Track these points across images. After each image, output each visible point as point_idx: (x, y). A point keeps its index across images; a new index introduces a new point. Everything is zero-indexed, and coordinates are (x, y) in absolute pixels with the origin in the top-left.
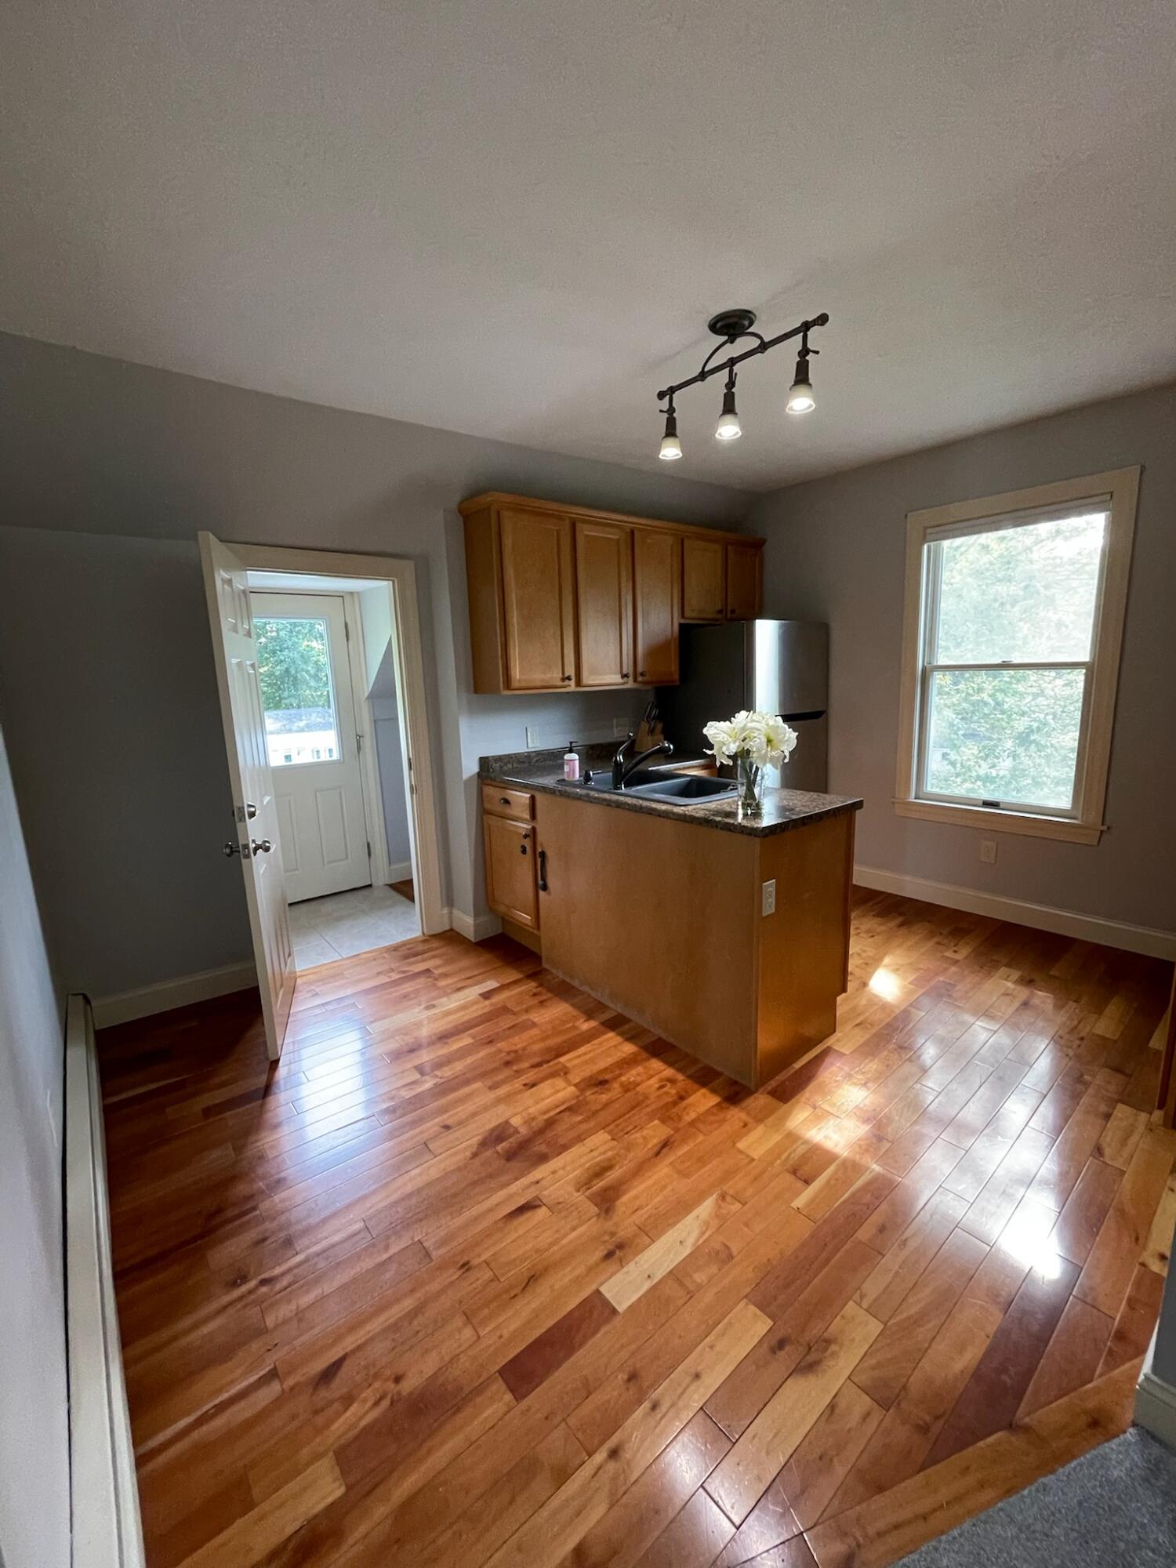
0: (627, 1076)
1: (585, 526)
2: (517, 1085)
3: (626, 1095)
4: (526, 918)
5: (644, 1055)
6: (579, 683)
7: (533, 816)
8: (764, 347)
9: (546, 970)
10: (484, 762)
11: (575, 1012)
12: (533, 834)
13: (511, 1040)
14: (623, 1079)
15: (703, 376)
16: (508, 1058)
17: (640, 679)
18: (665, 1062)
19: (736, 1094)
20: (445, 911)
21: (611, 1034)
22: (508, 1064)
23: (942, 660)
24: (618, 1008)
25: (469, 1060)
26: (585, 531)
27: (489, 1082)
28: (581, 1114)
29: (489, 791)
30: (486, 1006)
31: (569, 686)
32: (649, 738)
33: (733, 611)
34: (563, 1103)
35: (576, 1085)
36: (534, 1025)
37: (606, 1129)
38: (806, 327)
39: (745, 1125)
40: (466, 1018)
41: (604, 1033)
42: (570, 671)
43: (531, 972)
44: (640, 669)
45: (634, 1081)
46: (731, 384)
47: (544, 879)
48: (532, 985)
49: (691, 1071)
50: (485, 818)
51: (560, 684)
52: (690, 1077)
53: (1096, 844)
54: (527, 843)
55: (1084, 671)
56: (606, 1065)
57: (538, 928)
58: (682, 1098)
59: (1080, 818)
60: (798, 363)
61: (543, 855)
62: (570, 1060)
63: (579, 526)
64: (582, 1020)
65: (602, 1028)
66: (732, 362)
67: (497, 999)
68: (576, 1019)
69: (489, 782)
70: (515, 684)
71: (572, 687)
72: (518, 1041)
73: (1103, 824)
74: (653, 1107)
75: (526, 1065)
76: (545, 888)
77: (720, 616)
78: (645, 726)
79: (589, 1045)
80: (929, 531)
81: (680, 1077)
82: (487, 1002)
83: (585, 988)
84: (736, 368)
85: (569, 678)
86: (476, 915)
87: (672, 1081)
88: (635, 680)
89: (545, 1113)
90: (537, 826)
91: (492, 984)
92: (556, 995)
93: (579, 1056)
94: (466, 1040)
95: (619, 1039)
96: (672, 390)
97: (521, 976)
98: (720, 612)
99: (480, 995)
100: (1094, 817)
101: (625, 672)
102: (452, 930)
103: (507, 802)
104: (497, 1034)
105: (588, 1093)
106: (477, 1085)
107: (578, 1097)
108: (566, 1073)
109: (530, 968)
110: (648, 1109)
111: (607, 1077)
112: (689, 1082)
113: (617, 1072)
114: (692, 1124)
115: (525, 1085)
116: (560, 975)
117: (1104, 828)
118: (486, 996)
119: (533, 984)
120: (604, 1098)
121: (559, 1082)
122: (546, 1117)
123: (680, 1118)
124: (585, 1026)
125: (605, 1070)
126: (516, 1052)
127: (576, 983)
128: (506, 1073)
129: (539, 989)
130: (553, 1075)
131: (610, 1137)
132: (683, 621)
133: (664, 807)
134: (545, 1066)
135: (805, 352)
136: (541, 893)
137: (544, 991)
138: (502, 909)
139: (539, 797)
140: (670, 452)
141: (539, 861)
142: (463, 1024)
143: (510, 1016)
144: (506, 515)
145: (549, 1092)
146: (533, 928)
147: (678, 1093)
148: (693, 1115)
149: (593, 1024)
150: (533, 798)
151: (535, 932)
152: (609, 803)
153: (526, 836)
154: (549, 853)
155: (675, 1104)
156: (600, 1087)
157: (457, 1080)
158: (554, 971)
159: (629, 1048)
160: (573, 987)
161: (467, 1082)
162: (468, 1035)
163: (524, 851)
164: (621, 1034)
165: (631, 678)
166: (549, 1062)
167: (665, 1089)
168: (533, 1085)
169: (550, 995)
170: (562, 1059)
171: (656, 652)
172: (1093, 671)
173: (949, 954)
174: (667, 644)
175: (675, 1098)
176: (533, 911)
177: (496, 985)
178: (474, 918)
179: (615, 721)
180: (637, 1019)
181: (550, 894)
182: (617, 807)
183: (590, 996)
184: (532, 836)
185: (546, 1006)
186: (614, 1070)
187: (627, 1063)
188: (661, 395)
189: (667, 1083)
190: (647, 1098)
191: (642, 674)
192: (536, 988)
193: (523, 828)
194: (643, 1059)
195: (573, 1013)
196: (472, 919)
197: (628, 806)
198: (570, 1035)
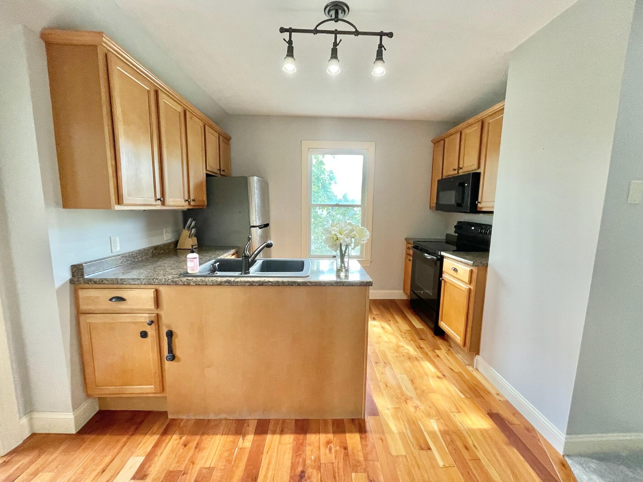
0: (308, 458)
1: (164, 95)
3: (322, 472)
4: (146, 389)
5: (301, 437)
6: (163, 204)
7: (158, 305)
8: (357, 33)
9: (173, 420)
10: (77, 269)
11: (230, 438)
14: (308, 462)
15: (315, 31)
17: (192, 203)
18: (315, 433)
19: (360, 426)
20: (25, 421)
21: (269, 438)
24: (254, 416)
26: (163, 99)
29: (88, 293)
33: (223, 171)
36: (211, 470)
38: (381, 34)
39: (382, 440)
41: (264, 439)
43: (162, 430)
44: (192, 197)
45: (315, 458)
46: (335, 44)
47: (171, 351)
48: (174, 439)
49: (331, 429)
50: (82, 318)
51: (154, 203)
52: (334, 432)
53: (369, 266)
54: (150, 329)
56: (289, 462)
57: (163, 390)
58: (346, 448)
59: (364, 258)
60: (378, 51)
61: (170, 334)
63: (160, 93)
64: (241, 440)
65: (259, 437)
66: (336, 32)
68: (235, 442)
69: (88, 286)
70: (124, 202)
71: (160, 206)
74: (341, 465)
76: (173, 357)
77: (219, 172)
78: (186, 233)
79: (264, 456)
80: (310, 150)
81: (331, 436)
83: (223, 416)
84: (340, 37)
85: (160, 200)
86: (75, 407)
87: (329, 442)
88: (188, 204)
90: (161, 313)
91: (135, 461)
92: (203, 434)
93: (268, 469)
95: (277, 437)
96: (291, 31)
97: (156, 437)
98: (219, 170)
99: (134, 478)
100: (369, 257)
101: (185, 199)
102: (33, 435)
103: (120, 299)
109: (158, 427)
110: (341, 471)
111: (300, 469)
112: (337, 435)
113: (301, 460)
114: (366, 459)
117: (372, 260)
118: (140, 475)
119: (175, 437)
123: (359, 462)
127: (212, 417)
129: (183, 438)
132: (207, 172)
135: (381, 47)
136: (168, 364)
137: (189, 437)
138: (107, 391)
139: (165, 289)
140: (290, 67)
141: (165, 339)
143: (182, 478)
144: (112, 59)
146: (155, 393)
147: (340, 446)
148: (361, 454)
149: (250, 438)
150: (157, 292)
151: (159, 395)
153: (151, 323)
154: (177, 331)
155: (347, 455)
156: (304, 481)
158: (185, 417)
159: (289, 439)
160: (209, 421)
163: (144, 335)
164: (274, 433)
167: (333, 451)
169: (197, 438)
171: (198, 187)
172: (363, 208)
174: (202, 183)
175: (343, 451)
176: (158, 379)
177: (141, 459)
178: (73, 411)
179: (164, 230)
180: (273, 416)
181: (179, 360)
182: (260, 285)
183: (227, 419)
184: (156, 322)
185: (204, 448)
186: (297, 461)
187: (298, 450)
188: (282, 30)
189: (330, 445)
190: (333, 463)
191: (194, 200)
192: (181, 438)
193: (146, 317)
194: (303, 440)
195: (229, 440)
196: (72, 413)
197: (270, 283)
198: (246, 458)
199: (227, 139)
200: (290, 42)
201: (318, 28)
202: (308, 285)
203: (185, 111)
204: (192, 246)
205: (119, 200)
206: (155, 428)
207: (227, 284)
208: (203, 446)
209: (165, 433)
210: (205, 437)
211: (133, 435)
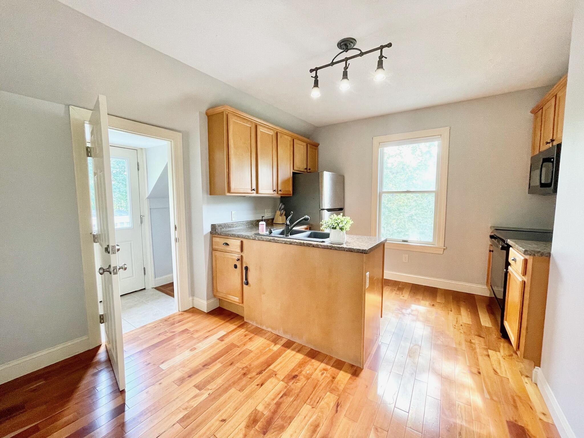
0: (305, 371)
1: (261, 127)
2: (253, 386)
3: (308, 381)
4: (236, 299)
5: (308, 359)
6: (257, 193)
7: (242, 250)
8: (362, 54)
9: (246, 322)
10: (213, 227)
11: (268, 342)
13: (241, 361)
14: (304, 373)
15: (332, 64)
16: (244, 372)
17: (279, 192)
18: (319, 361)
19: (356, 371)
20: (191, 298)
21: (289, 351)
22: (245, 374)
23: (385, 190)
24: (287, 337)
25: (224, 376)
26: (260, 129)
27: (239, 387)
28: (292, 396)
29: (216, 240)
30: (222, 346)
31: (254, 193)
32: (280, 217)
33: (310, 169)
34: (281, 392)
35: (282, 380)
36: (251, 351)
37: (307, 402)
38: (382, 48)
39: (367, 387)
40: (215, 353)
41: (285, 351)
42: (254, 187)
43: (239, 325)
44: (279, 189)
45: (309, 373)
46: (346, 68)
47: (246, 279)
48: (242, 331)
49: (332, 363)
50: (214, 252)
51: (250, 191)
52: (332, 366)
53: (442, 253)
54: (238, 264)
55: (434, 194)
56: (292, 367)
57: (243, 303)
58: (334, 378)
59: (437, 245)
60: (378, 61)
61: (247, 268)
62: (275, 367)
63: (259, 127)
64: (273, 345)
65: (284, 348)
66: (346, 59)
67: (227, 340)
68: (269, 345)
69: (216, 236)
70: (232, 191)
72: (245, 362)
73: (444, 247)
74: (323, 385)
75: (254, 374)
76: (247, 284)
77: (305, 170)
78: (278, 213)
79: (280, 358)
80: (380, 144)
81: (329, 367)
82: (223, 343)
83: (269, 329)
84: (348, 62)
85: (254, 190)
86: (208, 299)
87: (325, 370)
88: (277, 193)
89: (273, 399)
90: (243, 255)
91: (222, 333)
93: (279, 364)
94: (217, 366)
95: (294, 353)
96: (317, 69)
97: (235, 327)
98: (305, 169)
99: (218, 339)
100: (441, 245)
101: (274, 189)
102: (193, 307)
103: (227, 244)
104: (233, 359)
105: (290, 384)
106: (233, 390)
107: (286, 387)
108: (276, 375)
109: (238, 323)
110: (321, 387)
111: (296, 373)
112: (333, 369)
113: (300, 370)
114: (344, 391)
115: (258, 385)
116: (255, 324)
117: (445, 248)
118: (221, 339)
119: (243, 330)
120: (299, 385)
121: (273, 380)
122: (275, 402)
123: (338, 389)
124: (276, 348)
125: (293, 370)
126: (246, 367)
127: (264, 328)
128: (245, 380)
129: (246, 332)
130: (269, 377)
131: (311, 407)
132: (294, 171)
134: (264, 373)
135: (381, 57)
136: (245, 286)
137: (249, 333)
138: (221, 295)
139: (245, 241)
140: (316, 93)
141: (244, 271)
142: (214, 356)
143: (236, 348)
144: (230, 116)
145: (271, 387)
146: (239, 303)
147: (331, 375)
148: (342, 386)
149: (278, 346)
150: (242, 242)
151: (241, 305)
153: (238, 260)
154: (251, 268)
155: (332, 382)
156: (295, 379)
157: (220, 390)
158: (251, 323)
159: (300, 357)
160: (263, 330)
161: (226, 390)
162: (219, 362)
163: (236, 267)
164: (293, 350)
165: (276, 192)
166: (265, 370)
167: (324, 375)
168: (262, 385)
169: (253, 335)
170: (271, 367)
171: (285, 182)
172: (437, 194)
174: (288, 180)
175: (331, 378)
176: (240, 295)
177: (225, 333)
178: (207, 301)
179: (266, 210)
180: (298, 341)
181: (250, 286)
182: (290, 244)
183: (272, 333)
184: (241, 260)
185: (253, 341)
186: (298, 369)
187: (302, 365)
188: (311, 71)
189: (324, 371)
190: (319, 381)
191: (280, 191)
192: (245, 332)
193: (237, 256)
194: (308, 361)
195: (267, 342)
196: (206, 302)
198: (270, 354)
199: (315, 146)
200: (316, 77)
201: (334, 62)
202: (319, 247)
203: (277, 133)
204: (262, 217)
205: (229, 191)
206: (236, 323)
207: (273, 241)
208: (253, 339)
209: (239, 327)
210: (256, 336)
211: (227, 322)
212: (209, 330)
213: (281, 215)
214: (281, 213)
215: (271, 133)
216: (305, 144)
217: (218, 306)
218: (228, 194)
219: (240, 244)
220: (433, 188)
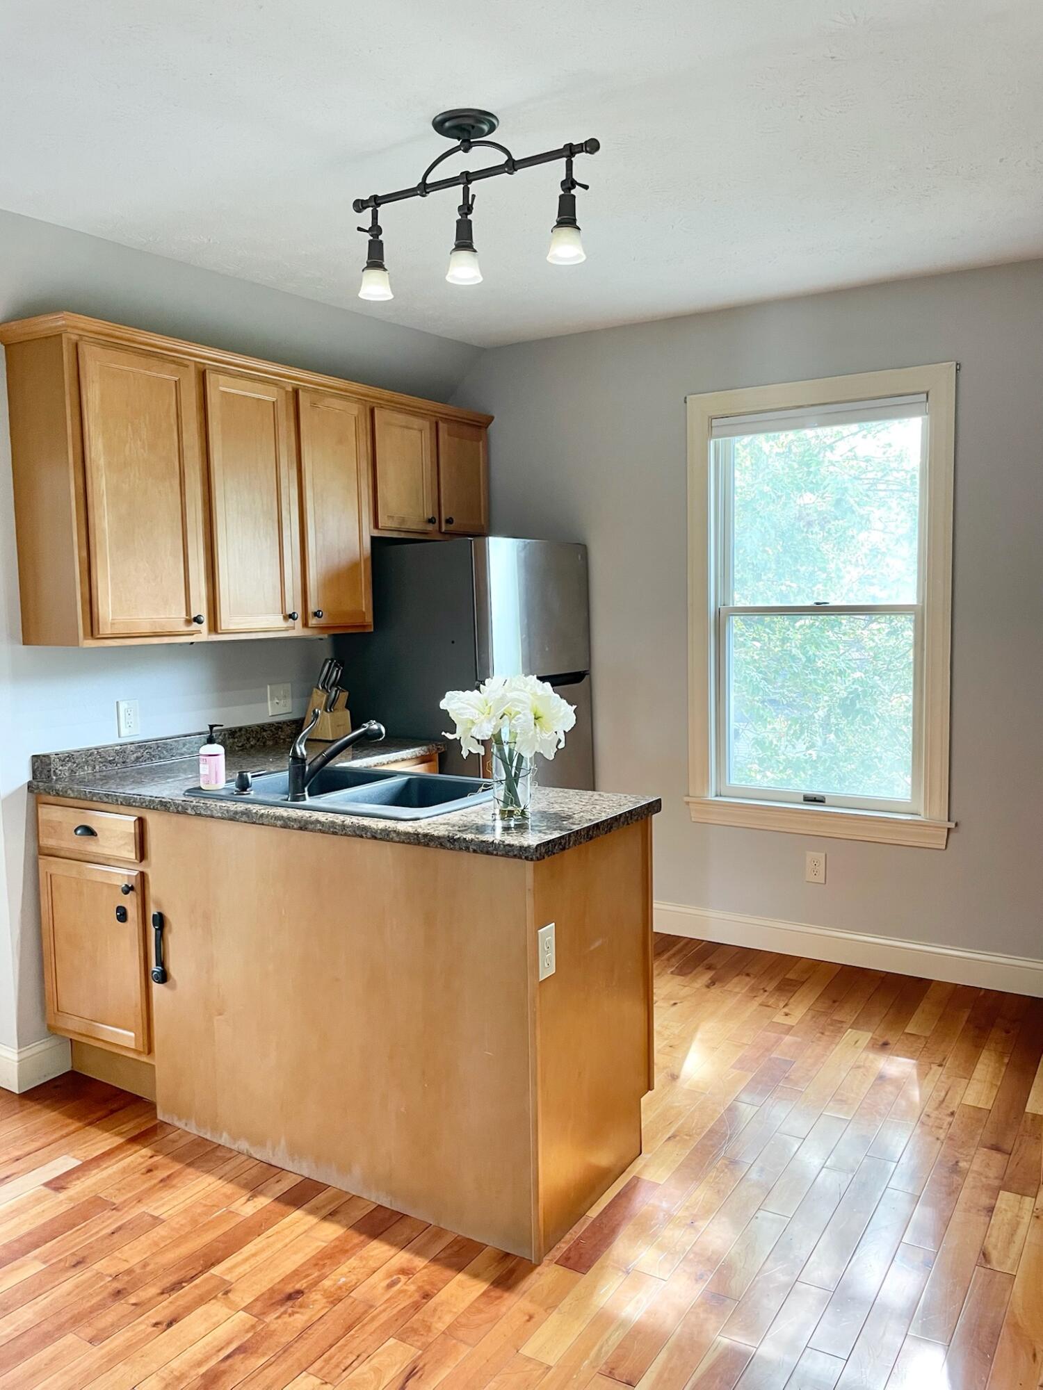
0: (332, 1277)
1: (222, 378)
2: (143, 1327)
3: (335, 1308)
4: (126, 1037)
5: (357, 1239)
6: (214, 628)
7: (142, 853)
8: (512, 165)
9: (162, 1125)
10: (41, 765)
11: (229, 1188)
12: (140, 886)
13: (117, 1254)
14: (327, 1283)
15: (424, 188)
16: (117, 1285)
17: (313, 621)
18: (392, 1243)
19: (511, 1272)
21: (298, 1214)
22: (118, 1294)
23: (739, 601)
24: (305, 1169)
25: (43, 1302)
26: (219, 386)
27: (90, 1332)
28: (264, 1354)
29: (50, 814)
30: (59, 1203)
31: (199, 632)
32: (328, 715)
33: (449, 521)
34: (229, 1343)
35: (245, 1309)
36: (156, 1221)
37: (311, 1370)
38: (570, 151)
39: (531, 1317)
40: (25, 1229)
41: (284, 1216)
42: (199, 608)
44: (312, 607)
45: (345, 1284)
46: (466, 208)
47: (161, 962)
48: (140, 1156)
49: (437, 1249)
50: (42, 863)
51: (184, 629)
52: (435, 1260)
53: (944, 848)
54: (131, 903)
55: (913, 617)
56: (294, 1267)
57: (150, 1051)
58: (427, 1296)
59: (923, 814)
60: (561, 197)
61: (160, 921)
62: (230, 1270)
63: (211, 378)
64: (244, 1199)
65: (280, 1207)
66: (467, 178)
67: (79, 1188)
68: (230, 1198)
69: (51, 799)
70: (105, 629)
71: (203, 634)
72: (132, 1254)
73: (949, 820)
74: (384, 1317)
75: (153, 1291)
76: (163, 977)
77: (430, 527)
78: (319, 698)
79: (259, 1239)
80: (715, 422)
81: (420, 1262)
82: (62, 1196)
83: (243, 1145)
84: (474, 187)
85: (197, 620)
86: (23, 1042)
87: (404, 1271)
88: (305, 625)
89: (200, 1364)
90: (148, 871)
91: (66, 1163)
92: (189, 1165)
93: (246, 1260)
94: (31, 1267)
95: (312, 1220)
96: (376, 201)
97: (119, 1140)
98: (431, 521)
99: (47, 1184)
100: (939, 813)
101: (289, 612)
103: (89, 832)
104: (90, 1246)
105: (269, 1318)
106: (65, 1341)
107: (253, 1327)
108: (226, 1293)
109: (132, 1127)
110: (376, 1324)
111: (299, 1285)
112: (435, 1268)
113: (316, 1274)
114: (449, 1332)
115: (156, 1325)
116: (193, 1129)
117: (952, 825)
118: (57, 1185)
119: (146, 1152)
120: (300, 1320)
121: (216, 1309)
122: (203, 1370)
123: (429, 1329)
124: (249, 1208)
125: (296, 1274)
126: (129, 1272)
127: (224, 1140)
128: (114, 1312)
129: (155, 1159)
130: (202, 1300)
131: (319, 1381)
132: (376, 533)
133: (381, 824)
134: (188, 1287)
135: (569, 183)
136: (156, 987)
137: (167, 1161)
138: (73, 1025)
139: (152, 819)
140: (375, 288)
141: (152, 931)
142: (18, 1240)
143: (107, 1213)
144: (87, 351)
145: (201, 1329)
146: (139, 1053)
147: (420, 1288)
148: (448, 1319)
149: (263, 1201)
150: (141, 822)
151: (144, 1059)
152: (286, 824)
153: (128, 890)
154: (170, 916)
155: (416, 1307)
156: (290, 1303)
157: (25, 1340)
158: (181, 1124)
159: (331, 1232)
160: (219, 1148)
162: (36, 1258)
163: (122, 915)
164: (311, 1212)
165: (299, 622)
166: (193, 1278)
167: (397, 1287)
168: (170, 1324)
169: (177, 1166)
170: (216, 1270)
171: (339, 579)
172: (922, 618)
173: (779, 1018)
174: (354, 567)
175: (417, 1297)
176: (140, 1021)
177: (76, 1163)
178: (19, 1047)
180: (338, 1181)
181: (173, 988)
182: (300, 828)
183: (251, 1157)
184: (138, 888)
185: (173, 1186)
186: (310, 1272)
187: (329, 1257)
188: (360, 205)
189: (400, 1276)
190: (371, 1307)
191: (316, 614)
192: (151, 1157)
193: (123, 875)
194: (357, 1245)
195: (224, 1190)
196: (16, 1051)
197: (319, 826)
198: (225, 1228)
199: (478, 425)
200: (375, 230)
201: (426, 182)
203: (296, 392)
204: (211, 727)
205: (92, 627)
206: (125, 1128)
208: (174, 1182)
209: (134, 1140)
210: (190, 1170)
211: (90, 1124)
212: (17, 1153)
213: (330, 706)
214: (327, 699)
215: (269, 395)
216: (426, 424)
217: (67, 1068)
218: (91, 643)
219: (133, 831)
220: (909, 595)
